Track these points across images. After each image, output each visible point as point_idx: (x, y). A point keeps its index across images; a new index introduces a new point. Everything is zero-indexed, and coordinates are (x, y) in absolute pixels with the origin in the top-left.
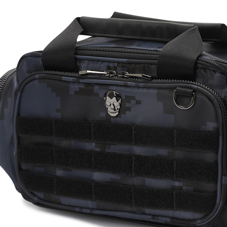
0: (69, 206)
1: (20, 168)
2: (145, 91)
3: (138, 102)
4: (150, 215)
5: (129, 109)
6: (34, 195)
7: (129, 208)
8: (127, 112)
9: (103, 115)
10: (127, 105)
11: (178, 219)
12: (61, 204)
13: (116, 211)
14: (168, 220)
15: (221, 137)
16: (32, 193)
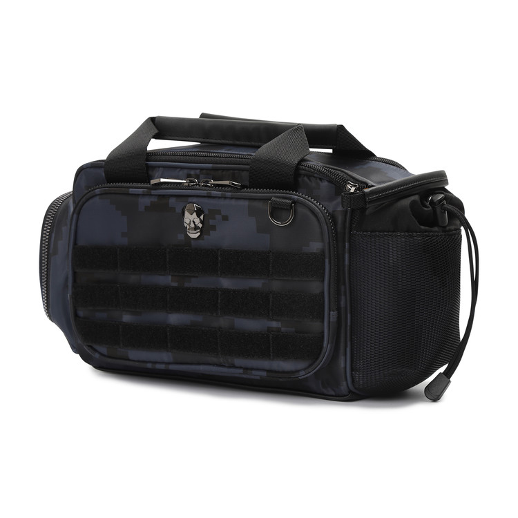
0: (138, 361)
1: (76, 315)
2: (233, 202)
3: (225, 218)
4: (241, 368)
5: (214, 228)
6: (96, 350)
7: (214, 360)
8: (211, 232)
9: (181, 237)
10: (211, 222)
11: (276, 372)
12: (129, 360)
13: (199, 364)
14: (264, 374)
15: (327, 260)
16: (91, 347)
